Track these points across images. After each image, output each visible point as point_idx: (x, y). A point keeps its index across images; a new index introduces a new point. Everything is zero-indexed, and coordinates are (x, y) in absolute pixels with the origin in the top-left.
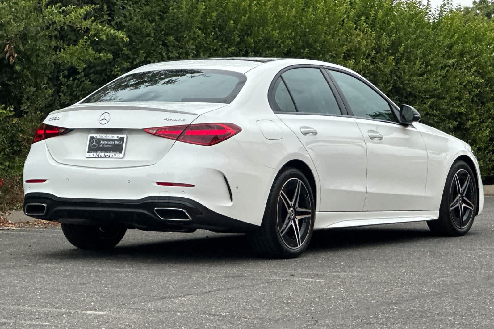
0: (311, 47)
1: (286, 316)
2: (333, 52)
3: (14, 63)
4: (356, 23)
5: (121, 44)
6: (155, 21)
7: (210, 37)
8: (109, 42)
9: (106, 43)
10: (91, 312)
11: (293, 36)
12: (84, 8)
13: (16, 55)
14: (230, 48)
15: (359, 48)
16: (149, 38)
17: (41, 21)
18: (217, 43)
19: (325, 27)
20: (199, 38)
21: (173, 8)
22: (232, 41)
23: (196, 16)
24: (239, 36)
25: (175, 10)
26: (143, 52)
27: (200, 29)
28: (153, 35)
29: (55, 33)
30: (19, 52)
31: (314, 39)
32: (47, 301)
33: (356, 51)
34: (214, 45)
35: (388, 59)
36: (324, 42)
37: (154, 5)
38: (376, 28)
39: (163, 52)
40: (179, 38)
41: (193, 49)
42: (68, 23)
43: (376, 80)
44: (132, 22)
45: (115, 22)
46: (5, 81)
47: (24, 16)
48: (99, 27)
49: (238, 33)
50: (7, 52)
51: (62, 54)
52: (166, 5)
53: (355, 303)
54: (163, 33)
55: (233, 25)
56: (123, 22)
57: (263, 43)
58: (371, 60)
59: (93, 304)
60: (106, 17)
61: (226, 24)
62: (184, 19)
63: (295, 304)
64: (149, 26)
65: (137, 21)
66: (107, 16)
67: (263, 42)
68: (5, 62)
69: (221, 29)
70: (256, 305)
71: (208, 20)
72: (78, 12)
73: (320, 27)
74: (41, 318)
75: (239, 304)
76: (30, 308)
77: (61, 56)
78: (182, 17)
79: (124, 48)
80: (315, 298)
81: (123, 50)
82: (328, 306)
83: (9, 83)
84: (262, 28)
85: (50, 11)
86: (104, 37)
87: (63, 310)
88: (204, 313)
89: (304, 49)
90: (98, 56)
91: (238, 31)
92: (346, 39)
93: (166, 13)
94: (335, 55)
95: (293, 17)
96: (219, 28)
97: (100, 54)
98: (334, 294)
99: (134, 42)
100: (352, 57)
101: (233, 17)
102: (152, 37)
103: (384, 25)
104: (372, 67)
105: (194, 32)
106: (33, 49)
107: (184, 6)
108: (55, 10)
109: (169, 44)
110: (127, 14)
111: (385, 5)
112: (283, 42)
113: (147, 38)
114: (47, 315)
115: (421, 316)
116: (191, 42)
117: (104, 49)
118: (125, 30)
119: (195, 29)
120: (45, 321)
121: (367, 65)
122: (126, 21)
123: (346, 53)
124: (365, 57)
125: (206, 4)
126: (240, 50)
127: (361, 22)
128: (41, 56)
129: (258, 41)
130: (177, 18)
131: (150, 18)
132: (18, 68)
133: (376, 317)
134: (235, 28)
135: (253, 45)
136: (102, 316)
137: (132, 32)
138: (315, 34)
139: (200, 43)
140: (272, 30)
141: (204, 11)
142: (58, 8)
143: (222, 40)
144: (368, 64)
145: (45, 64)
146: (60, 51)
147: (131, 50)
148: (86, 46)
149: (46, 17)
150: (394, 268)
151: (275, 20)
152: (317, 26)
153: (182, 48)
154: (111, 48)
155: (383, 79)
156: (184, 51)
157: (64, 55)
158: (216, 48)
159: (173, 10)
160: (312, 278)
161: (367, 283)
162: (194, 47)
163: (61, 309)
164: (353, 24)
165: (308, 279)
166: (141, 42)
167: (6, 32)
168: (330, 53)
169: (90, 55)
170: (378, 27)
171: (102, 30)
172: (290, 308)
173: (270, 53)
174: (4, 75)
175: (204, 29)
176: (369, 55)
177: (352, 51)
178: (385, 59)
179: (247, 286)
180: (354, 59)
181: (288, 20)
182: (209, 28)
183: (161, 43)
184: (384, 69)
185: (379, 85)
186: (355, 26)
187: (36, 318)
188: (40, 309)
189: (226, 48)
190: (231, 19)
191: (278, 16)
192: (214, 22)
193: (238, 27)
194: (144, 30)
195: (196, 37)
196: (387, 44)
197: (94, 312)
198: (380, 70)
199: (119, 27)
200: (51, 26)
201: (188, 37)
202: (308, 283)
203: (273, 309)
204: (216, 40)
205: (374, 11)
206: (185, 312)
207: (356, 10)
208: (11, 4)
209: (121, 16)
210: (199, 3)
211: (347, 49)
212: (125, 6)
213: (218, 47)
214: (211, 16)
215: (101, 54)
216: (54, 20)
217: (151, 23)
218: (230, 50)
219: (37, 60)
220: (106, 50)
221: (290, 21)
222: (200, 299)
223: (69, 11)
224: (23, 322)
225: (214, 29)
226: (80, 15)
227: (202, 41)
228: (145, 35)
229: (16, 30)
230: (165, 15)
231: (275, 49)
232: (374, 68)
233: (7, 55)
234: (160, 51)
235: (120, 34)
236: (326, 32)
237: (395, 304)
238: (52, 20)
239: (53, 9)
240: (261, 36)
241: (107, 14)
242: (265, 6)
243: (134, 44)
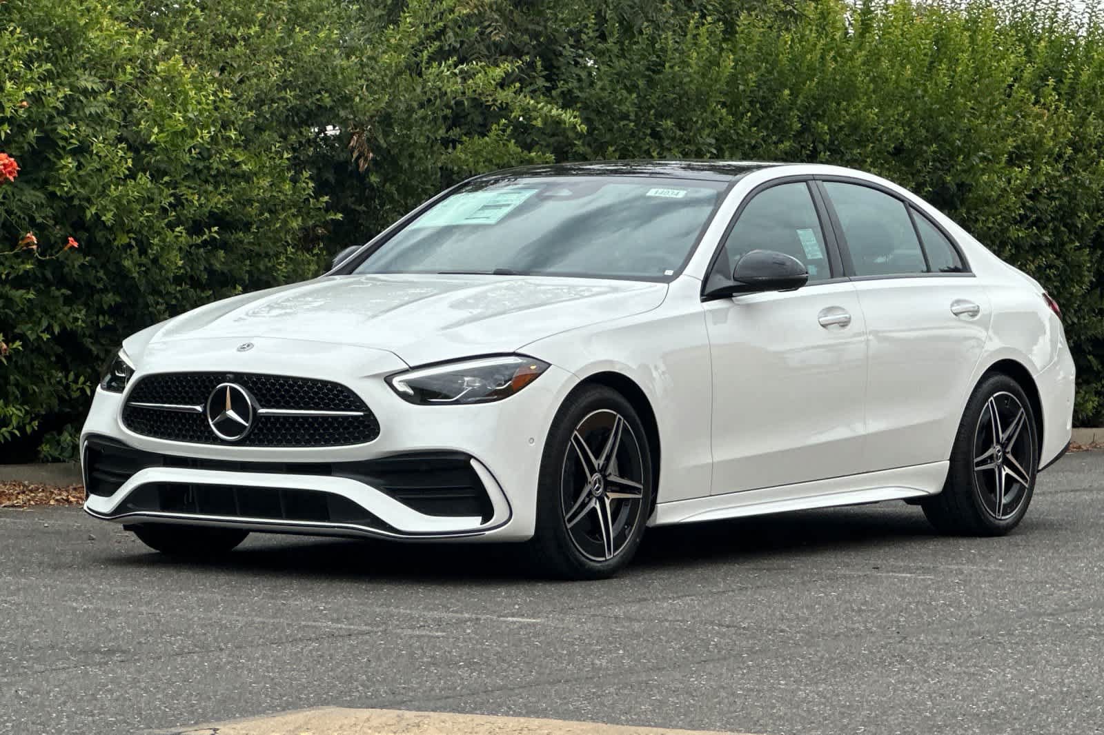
0: (944, 140)
1: (853, 630)
2: (988, 151)
3: (368, 170)
4: (1036, 92)
5: (571, 134)
6: (637, 87)
7: (744, 120)
8: (548, 131)
9: (542, 131)
10: (515, 619)
11: (906, 119)
12: (502, 66)
13: (371, 155)
14: (782, 142)
15: (1040, 143)
16: (626, 122)
17: (419, 90)
18: (758, 134)
19: (970, 101)
20: (722, 124)
21: (672, 64)
22: (787, 128)
23: (716, 81)
24: (800, 118)
25: (677, 68)
26: (613, 149)
27: (724, 105)
28: (632, 117)
29: (445, 113)
30: (376, 149)
31: (948, 125)
32: (437, 602)
33: (1033, 148)
34: (751, 137)
35: (1098, 163)
36: (969, 130)
37: (635, 58)
38: (1076, 100)
39: (651, 150)
40: (683, 123)
41: (710, 145)
42: (469, 93)
43: (1073, 205)
44: (593, 92)
45: (559, 91)
46: (349, 204)
47: (387, 81)
48: (528, 103)
49: (799, 113)
50: (353, 149)
51: (459, 153)
52: (658, 56)
53: (977, 613)
54: (652, 112)
55: (788, 98)
56: (575, 91)
57: (847, 133)
58: (1064, 166)
59: (517, 607)
60: (541, 82)
61: (775, 96)
62: (693, 87)
63: (874, 612)
64: (626, 98)
65: (603, 89)
66: (543, 79)
67: (846, 131)
68: (350, 168)
69: (766, 105)
70: (803, 613)
71: (741, 87)
72: (490, 75)
73: (961, 100)
74: (429, 626)
75: (773, 611)
76: (408, 611)
77: (457, 156)
78: (691, 81)
79: (576, 142)
80: (910, 603)
81: (575, 144)
82: (930, 617)
83: (358, 208)
84: (845, 103)
85: (437, 73)
86: (539, 123)
87: (467, 615)
88: (712, 623)
89: (929, 145)
90: (527, 158)
91: (798, 110)
92: (1015, 124)
93: (659, 72)
94: (990, 157)
95: (907, 81)
96: (761, 104)
97: (530, 153)
98: (944, 598)
99: (595, 129)
100: (1025, 160)
101: (788, 83)
102: (631, 121)
103: (1094, 95)
104: (1066, 179)
105: (713, 113)
106: (403, 143)
107: (692, 62)
108: (446, 70)
109: (663, 134)
110: (584, 75)
111: (1096, 56)
112: (887, 131)
113: (622, 123)
114: (439, 622)
115: (1090, 634)
116: (707, 131)
117: (537, 143)
118: (579, 105)
119: (715, 104)
120: (437, 631)
121: (1054, 177)
122: (581, 89)
123: (1014, 152)
124: (1051, 160)
125: (737, 56)
126: (802, 147)
127: (1047, 90)
128: (418, 157)
129: (836, 128)
130: (681, 82)
131: (628, 84)
132: (374, 179)
133: (1010, 633)
134: (793, 103)
135: (828, 137)
136: (534, 625)
137: (593, 111)
138: (951, 115)
139: (724, 132)
140: (866, 107)
141: (732, 71)
142: (453, 67)
143: (767, 128)
144: (1058, 174)
145: (425, 171)
146: (454, 148)
147: (589, 145)
148: (505, 138)
149: (429, 84)
150: (1066, 560)
151: (872, 86)
152: (954, 99)
153: (688, 142)
154: (552, 140)
155: (1088, 204)
156: (693, 148)
157: (463, 156)
158: (756, 142)
159: (671, 67)
160: (911, 573)
161: (1009, 582)
162: (713, 141)
163: (462, 613)
164: (1030, 93)
165: (904, 575)
166: (611, 130)
167: (353, 113)
168: (981, 153)
169: (510, 155)
170: (1080, 100)
171: (535, 109)
172: (862, 617)
173: (860, 154)
174: (349, 193)
175: (732, 106)
176: (1060, 156)
177: (1026, 148)
178: (1092, 163)
179: (793, 583)
180: (1031, 164)
181: (897, 88)
182: (741, 104)
183: (649, 131)
184: (1090, 183)
185: (1079, 214)
186: (1033, 97)
187: (421, 626)
188: (426, 613)
189: (774, 143)
190: (786, 87)
191: (879, 80)
192: (751, 92)
193: (799, 102)
194: (615, 106)
195: (717, 120)
196: (1099, 134)
197: (520, 619)
198: (1082, 185)
199: (568, 101)
200: (438, 100)
201: (700, 122)
202: (903, 581)
203: (832, 618)
204: (755, 126)
205: (1072, 68)
206: (678, 621)
207: (1036, 66)
208: (365, 60)
209: (572, 78)
210: (723, 54)
211: (1014, 144)
212: (579, 60)
213: (759, 140)
214: (746, 80)
215: (533, 154)
216: (443, 89)
217: (630, 92)
218: (781, 146)
219: (410, 165)
220: (542, 145)
221: (900, 89)
222: (706, 602)
223: (472, 71)
224: (399, 631)
225: (752, 106)
226: (494, 80)
227: (728, 129)
228: (618, 116)
229: (373, 108)
230: (656, 77)
231: (871, 145)
232: (1071, 183)
233: (355, 155)
234: (646, 147)
235: (568, 117)
236: (972, 111)
237: (1051, 614)
238: (440, 89)
239: (442, 68)
240: (842, 119)
241: (543, 76)
242: (851, 60)
243: (597, 135)
